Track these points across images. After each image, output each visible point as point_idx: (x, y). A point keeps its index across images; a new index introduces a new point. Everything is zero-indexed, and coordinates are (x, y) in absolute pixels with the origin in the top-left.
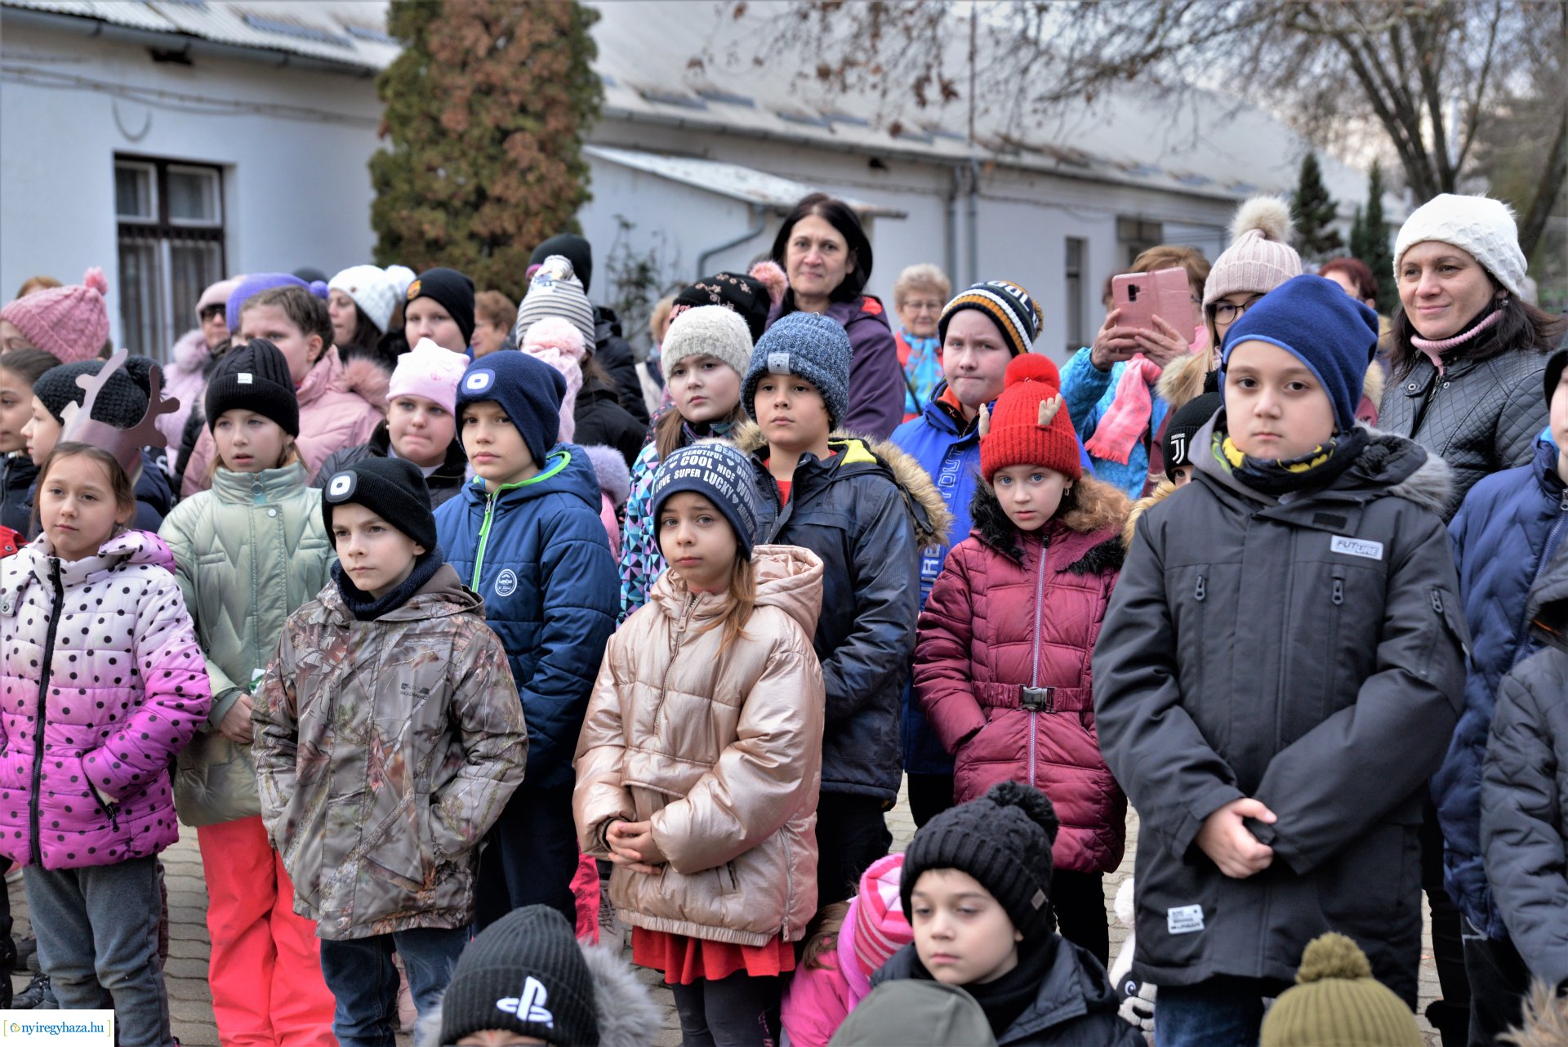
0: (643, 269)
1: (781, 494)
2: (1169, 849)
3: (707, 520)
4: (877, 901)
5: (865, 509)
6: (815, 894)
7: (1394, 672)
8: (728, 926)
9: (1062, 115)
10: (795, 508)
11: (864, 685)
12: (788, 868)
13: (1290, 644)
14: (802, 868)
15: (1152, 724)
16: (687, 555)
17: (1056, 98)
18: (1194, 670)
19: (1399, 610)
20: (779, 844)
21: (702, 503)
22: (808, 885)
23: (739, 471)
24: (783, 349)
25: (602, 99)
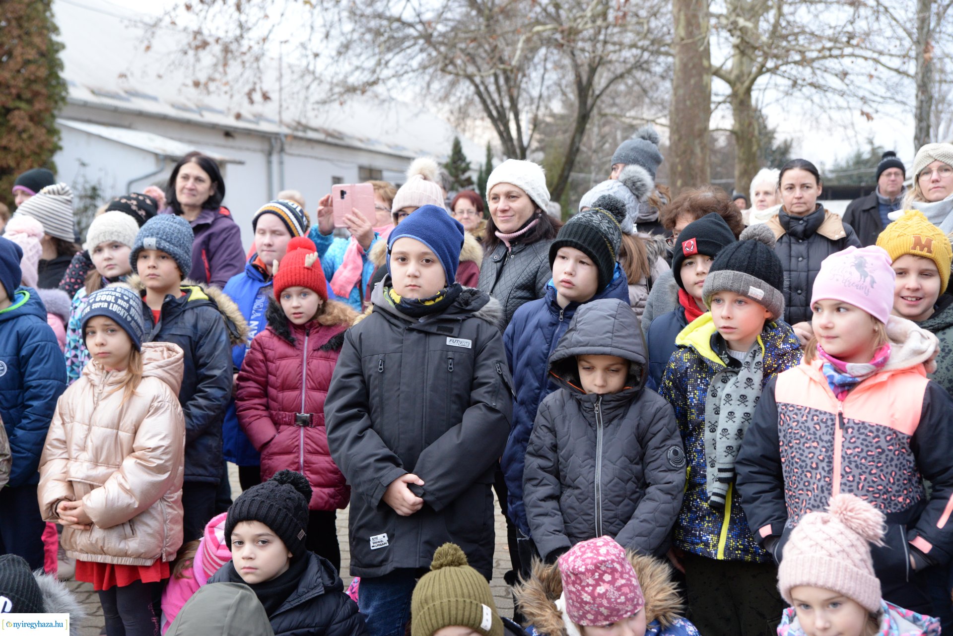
0: (94, 189)
1: (155, 317)
2: (370, 503)
3: (113, 331)
4: (214, 540)
5: (202, 325)
6: (181, 535)
7: (480, 405)
8: (130, 556)
9: (328, 112)
10: (163, 325)
11: (203, 422)
12: (165, 522)
13: (428, 394)
14: (174, 521)
15: (358, 438)
16: (101, 351)
17: (324, 102)
18: (379, 410)
19: (481, 373)
20: (159, 508)
21: (109, 322)
22: (177, 531)
23: (131, 302)
24: (152, 235)
25: (67, 93)
